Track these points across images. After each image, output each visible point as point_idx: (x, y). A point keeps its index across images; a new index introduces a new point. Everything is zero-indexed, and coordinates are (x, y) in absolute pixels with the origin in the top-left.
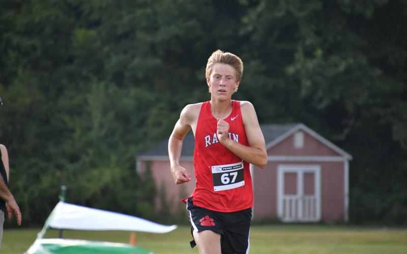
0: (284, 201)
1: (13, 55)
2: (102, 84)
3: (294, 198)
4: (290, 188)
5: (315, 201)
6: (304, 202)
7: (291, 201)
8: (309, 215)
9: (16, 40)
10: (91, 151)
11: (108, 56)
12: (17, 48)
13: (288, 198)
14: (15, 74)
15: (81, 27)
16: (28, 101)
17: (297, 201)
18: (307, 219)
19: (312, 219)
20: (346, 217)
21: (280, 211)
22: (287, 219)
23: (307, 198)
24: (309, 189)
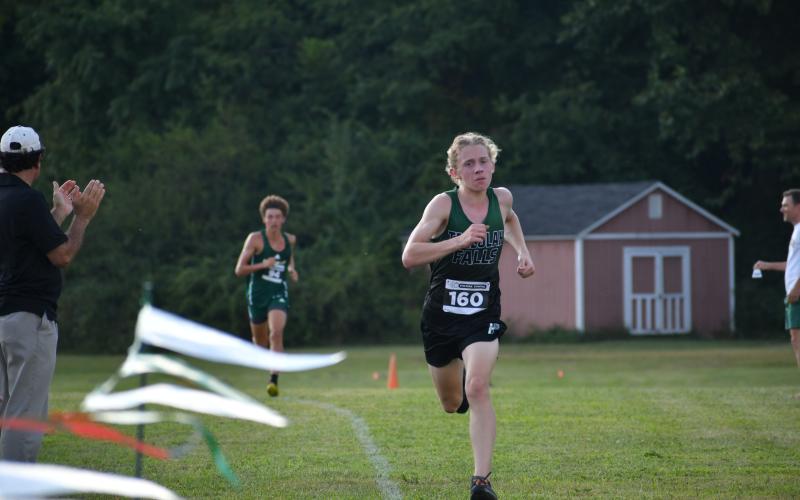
0: (634, 302)
1: (206, 81)
2: (347, 124)
3: (648, 297)
4: (643, 284)
5: (682, 301)
6: (665, 301)
7: (644, 301)
8: (674, 326)
9: (212, 59)
10: (330, 229)
11: (354, 81)
12: (214, 71)
13: (639, 297)
14: (211, 110)
15: (311, 35)
16: (233, 151)
17: (653, 301)
18: (669, 330)
19: (678, 330)
20: (732, 326)
21: (628, 319)
22: (639, 331)
23: (669, 297)
24: (672, 284)
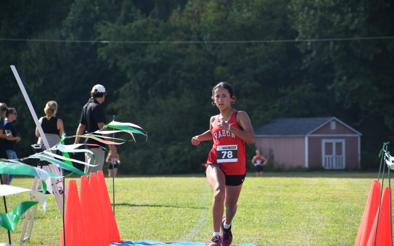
0: (326, 158)
1: (181, 81)
3: (331, 156)
4: (329, 151)
5: (342, 158)
6: (336, 158)
7: (329, 158)
8: (339, 166)
9: (183, 74)
12: (184, 78)
13: (327, 156)
14: (182, 92)
15: (218, 65)
16: (189, 106)
17: (332, 158)
18: (338, 168)
19: (341, 168)
20: (359, 167)
21: (323, 164)
22: (327, 168)
23: (338, 156)
24: (339, 152)
